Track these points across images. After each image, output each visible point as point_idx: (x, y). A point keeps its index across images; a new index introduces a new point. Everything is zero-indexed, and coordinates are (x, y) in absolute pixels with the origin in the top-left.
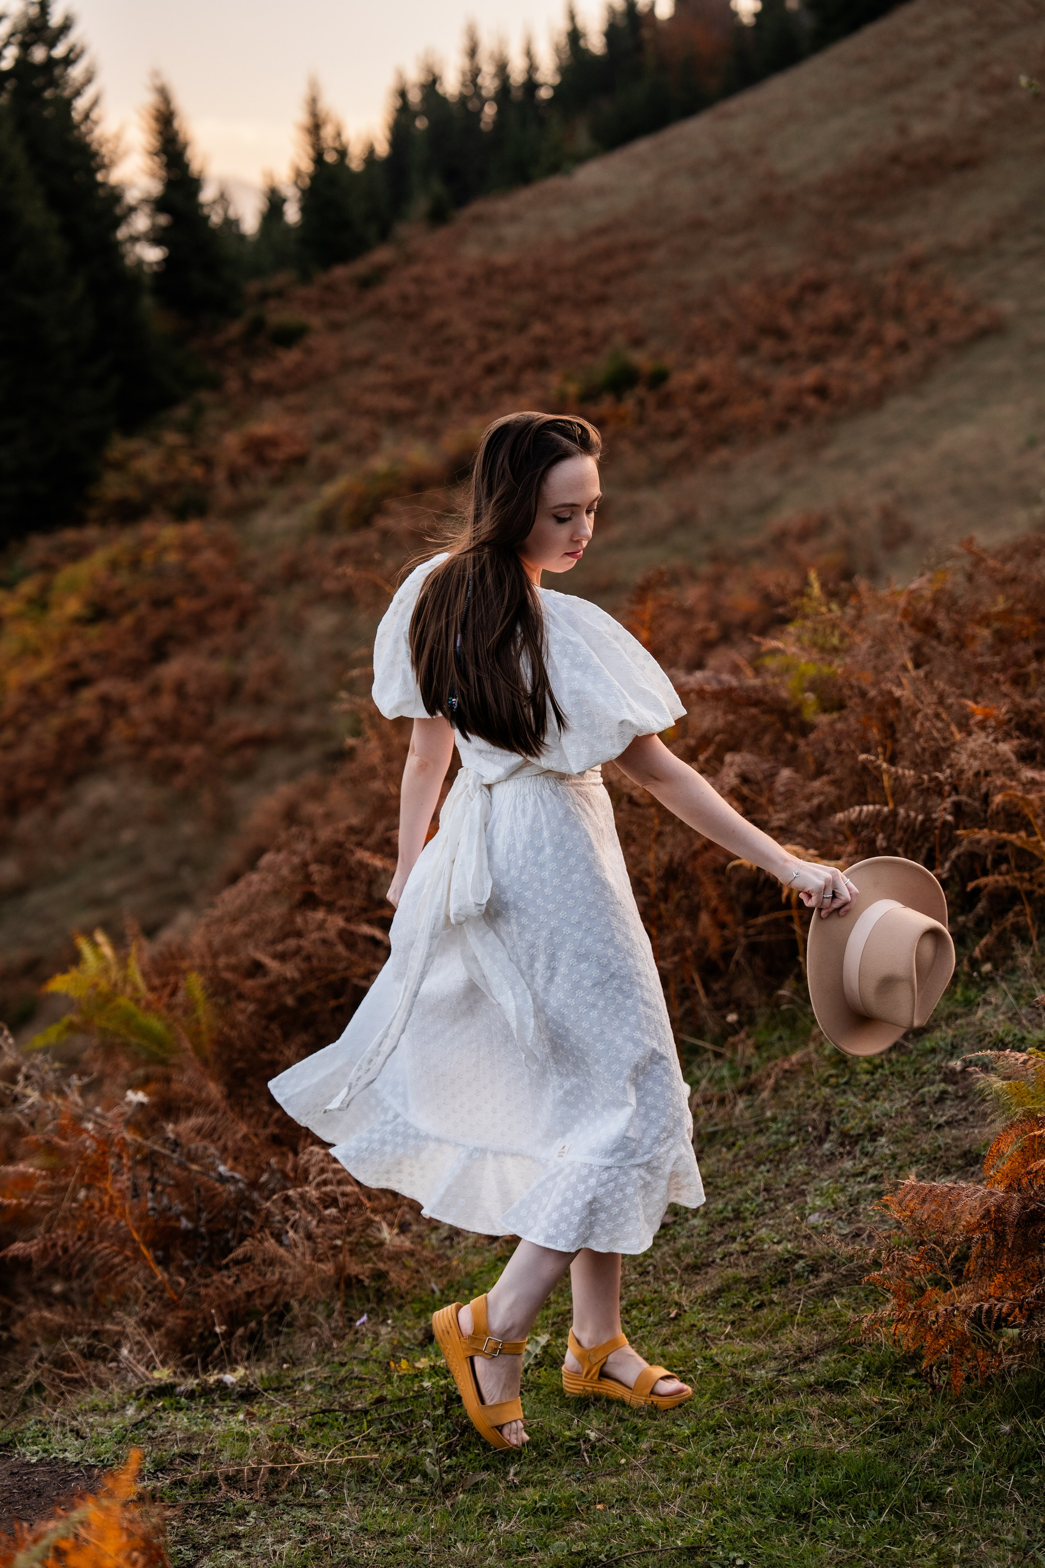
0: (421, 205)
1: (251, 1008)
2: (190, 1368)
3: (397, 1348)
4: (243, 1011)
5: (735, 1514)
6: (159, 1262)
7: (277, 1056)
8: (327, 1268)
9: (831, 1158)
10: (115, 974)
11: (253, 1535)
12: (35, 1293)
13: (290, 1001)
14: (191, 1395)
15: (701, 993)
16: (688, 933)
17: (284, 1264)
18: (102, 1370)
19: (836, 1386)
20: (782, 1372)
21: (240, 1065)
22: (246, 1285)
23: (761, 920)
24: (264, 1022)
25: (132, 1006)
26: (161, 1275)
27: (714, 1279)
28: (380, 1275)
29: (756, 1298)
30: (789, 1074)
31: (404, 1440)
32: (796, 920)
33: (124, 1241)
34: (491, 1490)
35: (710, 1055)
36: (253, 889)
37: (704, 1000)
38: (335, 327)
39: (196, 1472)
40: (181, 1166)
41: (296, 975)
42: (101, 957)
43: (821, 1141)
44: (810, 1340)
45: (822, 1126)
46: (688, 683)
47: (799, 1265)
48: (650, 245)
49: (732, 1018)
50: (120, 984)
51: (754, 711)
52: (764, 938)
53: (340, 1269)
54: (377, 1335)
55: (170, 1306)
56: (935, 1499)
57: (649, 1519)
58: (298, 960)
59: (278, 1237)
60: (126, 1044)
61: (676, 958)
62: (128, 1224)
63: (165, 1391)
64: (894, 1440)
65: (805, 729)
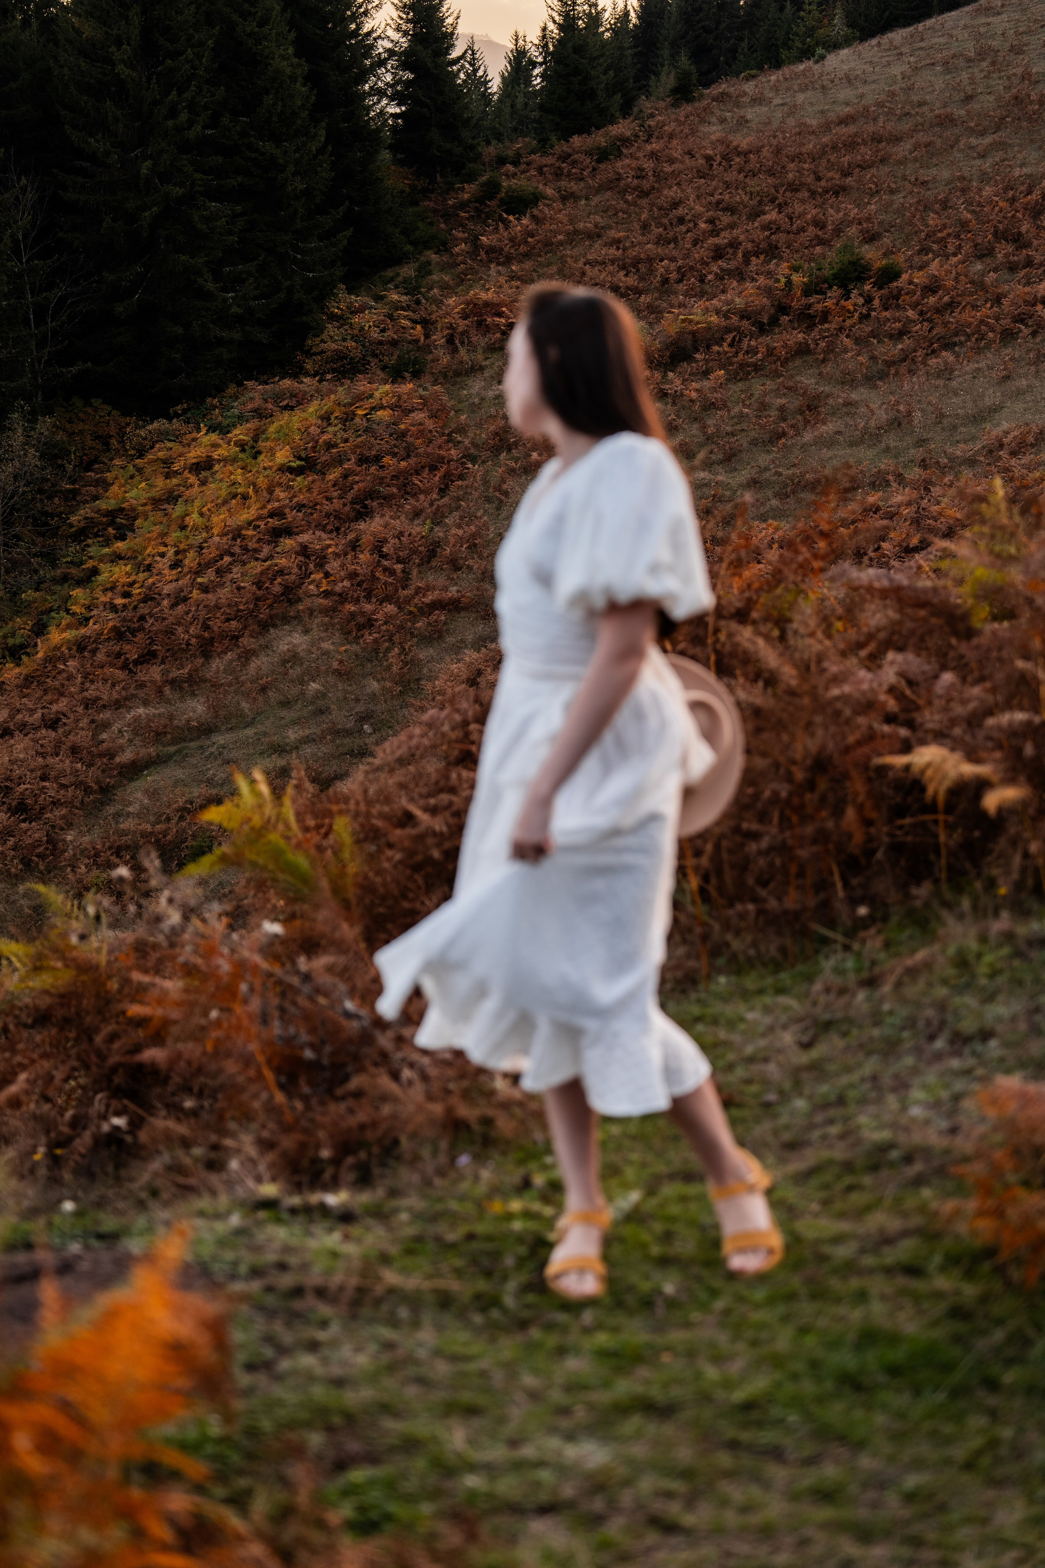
0: (668, 80)
1: (398, 856)
2: (298, 1187)
3: (496, 1191)
4: (389, 859)
5: (795, 1377)
6: (282, 1087)
7: (418, 905)
8: (437, 1109)
9: (938, 1057)
10: (269, 810)
11: (334, 1343)
12: (167, 1106)
13: (436, 854)
14: (293, 1211)
15: (839, 885)
16: (830, 824)
17: (395, 1100)
18: (214, 1179)
19: (913, 1270)
20: (863, 1251)
21: (381, 910)
22: (362, 1117)
23: (908, 821)
24: (408, 872)
25: (282, 843)
26: (280, 1098)
27: (809, 1158)
28: (487, 1122)
29: (848, 1180)
30: (912, 973)
31: (488, 1274)
32: (941, 824)
33: (247, 1061)
34: (564, 1329)
35: (839, 947)
36: (414, 742)
37: (841, 894)
38: (567, 197)
39: (286, 1281)
40: (311, 999)
41: (445, 829)
42: (258, 794)
43: (932, 1038)
44: (894, 1224)
45: (935, 1023)
46: (859, 579)
47: (894, 1154)
48: (897, 139)
49: (863, 911)
50: (273, 819)
51: (922, 613)
52: (909, 839)
53: (449, 1111)
54: (477, 1178)
55: (287, 1129)
56: (992, 1385)
57: (711, 1373)
58: (447, 814)
59: (395, 1076)
60: (275, 880)
61: (815, 849)
62: (253, 1047)
63: (269, 1204)
64: (960, 1327)
65: (970, 633)
